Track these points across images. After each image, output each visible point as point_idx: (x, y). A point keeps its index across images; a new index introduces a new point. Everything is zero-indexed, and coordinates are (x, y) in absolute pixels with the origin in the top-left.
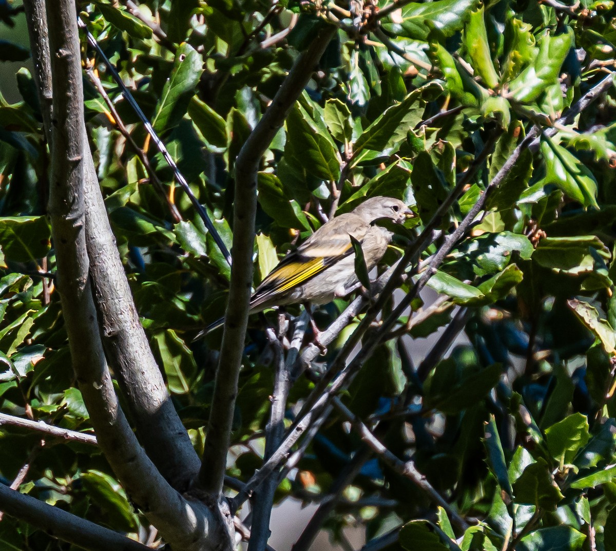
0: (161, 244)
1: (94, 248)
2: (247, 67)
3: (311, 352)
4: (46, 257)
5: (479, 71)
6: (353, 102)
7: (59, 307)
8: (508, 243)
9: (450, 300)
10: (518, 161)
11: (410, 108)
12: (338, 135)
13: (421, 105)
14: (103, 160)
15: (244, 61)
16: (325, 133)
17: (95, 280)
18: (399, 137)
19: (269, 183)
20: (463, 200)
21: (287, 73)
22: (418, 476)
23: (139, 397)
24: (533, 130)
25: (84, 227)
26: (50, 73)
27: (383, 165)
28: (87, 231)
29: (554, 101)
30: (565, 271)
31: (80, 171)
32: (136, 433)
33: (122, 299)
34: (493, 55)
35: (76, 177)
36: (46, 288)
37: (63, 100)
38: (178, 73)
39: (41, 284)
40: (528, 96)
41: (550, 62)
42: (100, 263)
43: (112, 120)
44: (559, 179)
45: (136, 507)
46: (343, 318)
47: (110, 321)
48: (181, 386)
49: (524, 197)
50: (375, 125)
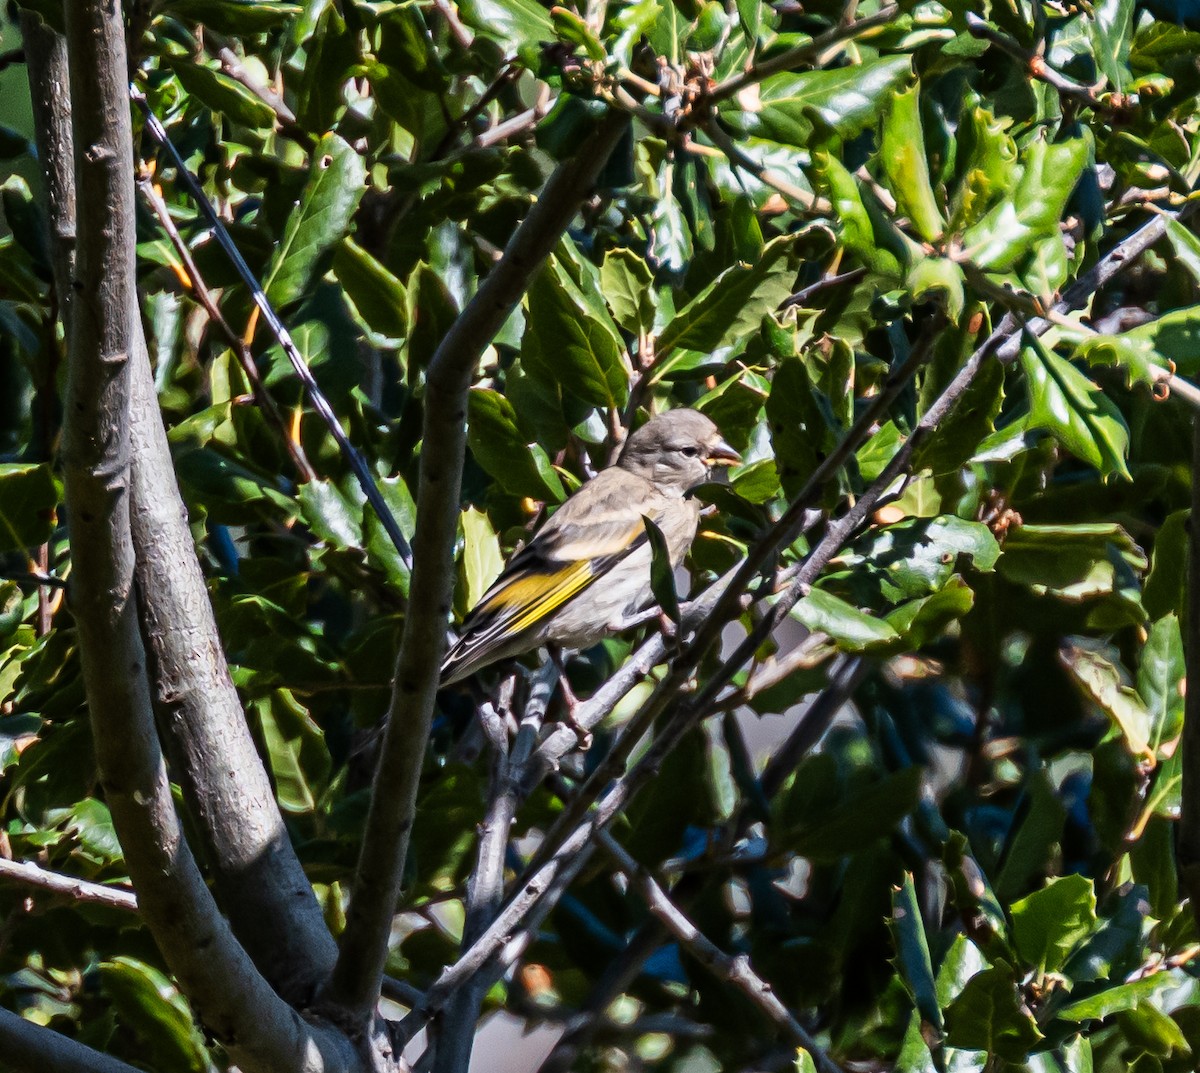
0: (270, 522)
1: (144, 530)
2: (451, 183)
3: (560, 740)
4: (47, 544)
5: (906, 208)
6: (660, 262)
7: (68, 641)
8: (950, 538)
9: (830, 642)
10: (976, 379)
11: (770, 271)
12: (628, 319)
13: (791, 267)
14: (165, 356)
15: (446, 172)
16: (603, 315)
17: (145, 590)
18: (745, 328)
19: (490, 408)
20: (865, 452)
21: (534, 198)
22: (757, 984)
23: (222, 820)
24: (1007, 319)
25: (127, 492)
26: (73, 187)
27: (711, 380)
28: (132, 496)
29: (1050, 270)
30: (1057, 592)
31: (122, 383)
32: (213, 890)
33: (195, 629)
34: (934, 179)
35: (116, 393)
36: (44, 604)
37: (96, 243)
38: (317, 192)
39: (35, 595)
40: (1000, 258)
41: (1044, 192)
42: (155, 558)
43: (186, 280)
44: (1054, 419)
45: (209, 1034)
46: (623, 675)
47: (171, 671)
48: (300, 796)
49: (986, 449)
50: (700, 301)
